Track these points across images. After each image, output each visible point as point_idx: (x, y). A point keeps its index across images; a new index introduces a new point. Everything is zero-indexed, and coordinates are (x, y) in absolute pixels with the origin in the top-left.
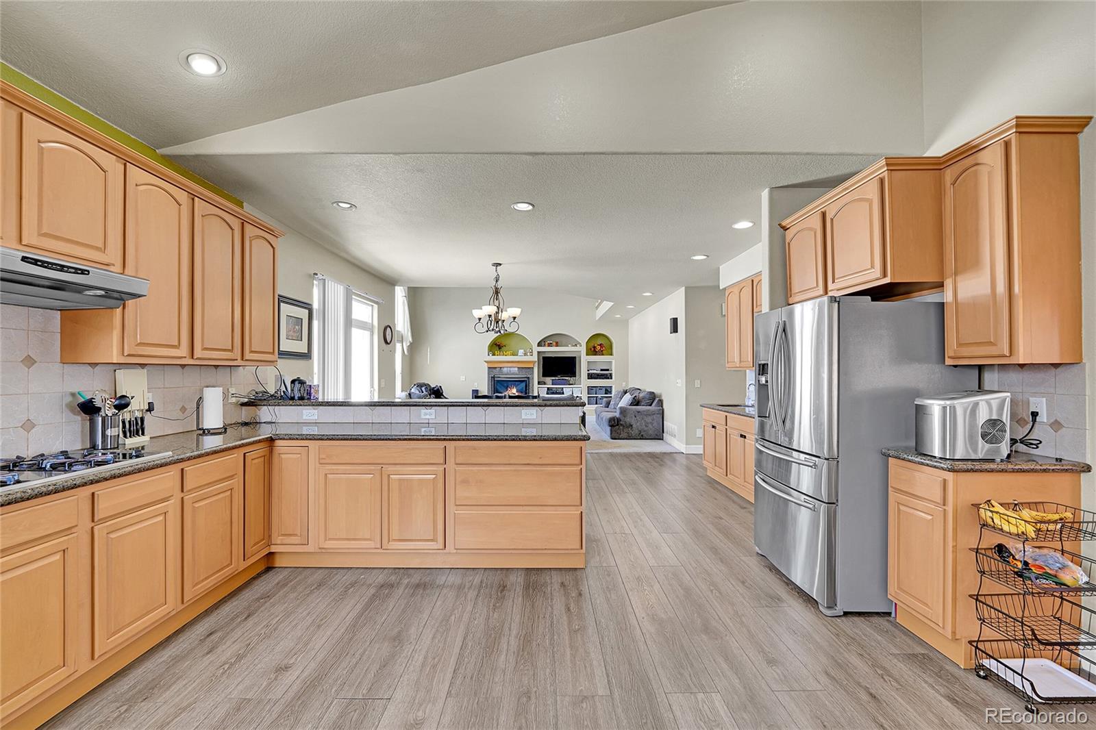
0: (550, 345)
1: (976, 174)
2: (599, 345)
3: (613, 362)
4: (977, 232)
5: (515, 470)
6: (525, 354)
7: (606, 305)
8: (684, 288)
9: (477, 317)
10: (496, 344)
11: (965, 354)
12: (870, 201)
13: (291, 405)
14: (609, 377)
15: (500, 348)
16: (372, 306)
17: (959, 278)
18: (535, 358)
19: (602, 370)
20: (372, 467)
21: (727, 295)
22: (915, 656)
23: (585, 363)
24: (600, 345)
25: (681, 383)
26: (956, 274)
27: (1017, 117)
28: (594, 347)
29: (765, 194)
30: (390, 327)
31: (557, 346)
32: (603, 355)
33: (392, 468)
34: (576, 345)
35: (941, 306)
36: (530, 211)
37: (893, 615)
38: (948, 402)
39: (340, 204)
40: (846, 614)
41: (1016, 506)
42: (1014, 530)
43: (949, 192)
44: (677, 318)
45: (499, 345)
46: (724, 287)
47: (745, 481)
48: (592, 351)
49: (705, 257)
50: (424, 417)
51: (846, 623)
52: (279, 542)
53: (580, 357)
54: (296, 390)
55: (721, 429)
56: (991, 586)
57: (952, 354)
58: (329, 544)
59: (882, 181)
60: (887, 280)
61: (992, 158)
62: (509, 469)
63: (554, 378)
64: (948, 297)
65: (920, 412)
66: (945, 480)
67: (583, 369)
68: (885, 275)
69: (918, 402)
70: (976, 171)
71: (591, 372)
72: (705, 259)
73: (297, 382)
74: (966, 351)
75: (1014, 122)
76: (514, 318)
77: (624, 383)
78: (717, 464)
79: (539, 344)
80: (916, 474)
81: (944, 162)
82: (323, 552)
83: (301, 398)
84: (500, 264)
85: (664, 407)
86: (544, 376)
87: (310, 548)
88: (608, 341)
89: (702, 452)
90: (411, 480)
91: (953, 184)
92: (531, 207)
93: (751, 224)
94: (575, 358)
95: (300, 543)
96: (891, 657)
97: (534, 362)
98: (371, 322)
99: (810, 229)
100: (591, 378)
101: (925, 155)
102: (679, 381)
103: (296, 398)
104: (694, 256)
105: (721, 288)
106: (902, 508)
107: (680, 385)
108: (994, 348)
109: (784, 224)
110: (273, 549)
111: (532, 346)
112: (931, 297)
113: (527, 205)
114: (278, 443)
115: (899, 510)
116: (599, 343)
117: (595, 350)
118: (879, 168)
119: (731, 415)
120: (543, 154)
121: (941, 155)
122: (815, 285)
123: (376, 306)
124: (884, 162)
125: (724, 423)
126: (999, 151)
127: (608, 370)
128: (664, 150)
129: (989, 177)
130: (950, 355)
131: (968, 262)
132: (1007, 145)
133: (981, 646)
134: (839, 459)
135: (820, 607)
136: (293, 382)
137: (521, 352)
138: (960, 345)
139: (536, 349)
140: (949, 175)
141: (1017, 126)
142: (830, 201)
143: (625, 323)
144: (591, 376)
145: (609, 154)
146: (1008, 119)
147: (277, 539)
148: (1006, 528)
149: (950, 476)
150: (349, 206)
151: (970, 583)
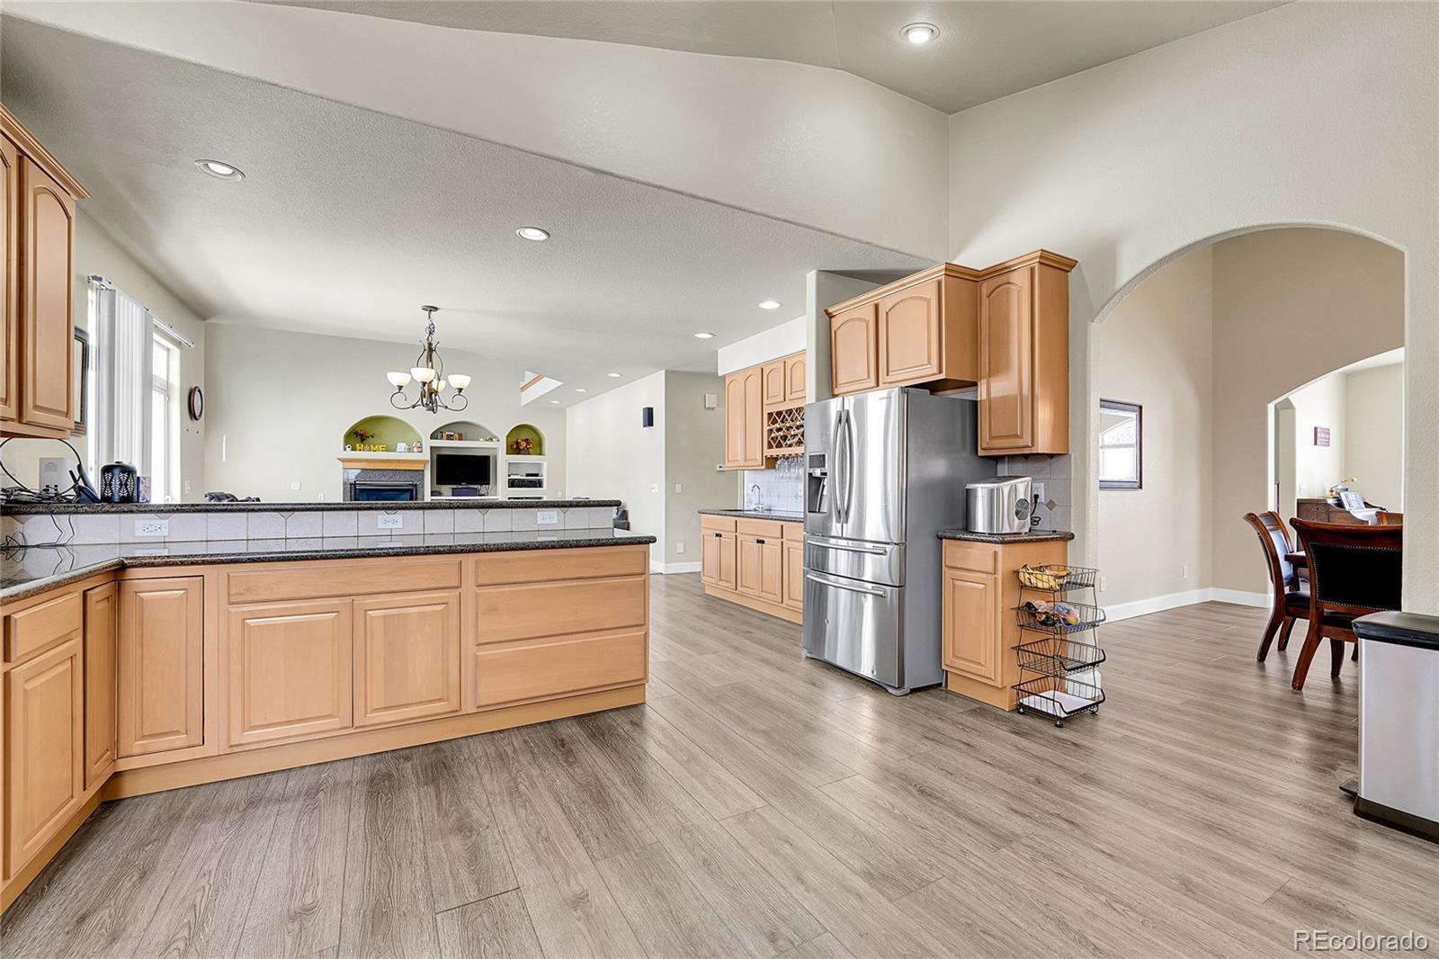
0: (450, 438)
1: (1008, 291)
2: (524, 441)
3: (544, 464)
4: (1007, 342)
5: (562, 588)
6: (410, 450)
7: (548, 385)
8: (664, 371)
9: (395, 385)
10: (356, 433)
11: (997, 446)
12: (928, 301)
13: (108, 512)
14: (539, 484)
15: (362, 440)
16: (168, 350)
17: (992, 380)
18: (426, 455)
19: (528, 475)
20: (337, 601)
21: (727, 383)
22: (974, 710)
23: (504, 465)
24: (526, 440)
25: (658, 488)
26: (990, 376)
27: (1042, 250)
28: (517, 443)
29: (811, 277)
30: (199, 391)
31: (460, 438)
32: (529, 454)
33: (369, 600)
34: (491, 440)
35: (975, 404)
36: (543, 241)
37: (944, 685)
38: (996, 485)
39: (211, 165)
40: (913, 691)
41: (1040, 568)
42: (1046, 586)
43: (985, 301)
44: (652, 409)
45: (362, 435)
46: (723, 374)
47: (762, 591)
48: (514, 448)
49: (710, 336)
50: (384, 527)
51: (915, 699)
52: (135, 751)
53: (496, 457)
54: (116, 484)
55: (728, 538)
56: (1028, 637)
57: (985, 446)
58: (251, 736)
59: (939, 283)
60: (942, 376)
61: (1020, 279)
62: (560, 585)
63: (455, 486)
64: (982, 393)
65: (968, 497)
66: (995, 552)
67: (501, 473)
68: (940, 372)
69: (969, 486)
70: (1008, 288)
71: (512, 477)
72: (709, 339)
73: (116, 471)
74: (997, 443)
75: (1039, 253)
76: (460, 390)
77: (560, 493)
78: (722, 578)
79: (433, 436)
80: (970, 550)
81: (983, 276)
82: (234, 751)
83: (125, 500)
84: (436, 309)
85: (629, 520)
86: (438, 483)
87: (210, 749)
88: (536, 437)
89: (700, 569)
90: (407, 614)
91: (988, 297)
92: (544, 237)
93: (777, 305)
94: (488, 457)
95: (186, 744)
96: (960, 715)
97: (425, 462)
98: (165, 378)
99: (862, 320)
100: (513, 487)
101: (953, 263)
102: (655, 486)
103: (116, 498)
104: (699, 333)
105: (720, 375)
106: (956, 582)
107: (657, 491)
108: (1020, 440)
109: (830, 311)
110: (123, 765)
111: (420, 437)
112: (967, 395)
113: (539, 232)
114: (133, 573)
115: (954, 585)
116: (524, 438)
117: (518, 447)
118: (938, 272)
119: (741, 519)
120: (611, 174)
121: (980, 269)
122: (866, 377)
123: (176, 351)
124: (944, 267)
125: (734, 530)
126: (1027, 273)
127: (537, 475)
128: (744, 206)
129: (1019, 295)
130: (983, 447)
131: (998, 367)
132: (1032, 270)
133: (1022, 687)
134: (907, 544)
135: (890, 690)
136: (107, 469)
137: (401, 446)
138: (991, 438)
139: (428, 443)
140: (986, 288)
141: (1041, 257)
142: (886, 295)
143: (561, 412)
144: (512, 484)
145: (686, 195)
146: (1034, 250)
147: (131, 744)
148: (1040, 585)
149: (999, 548)
150: (230, 171)
151: (1013, 637)
